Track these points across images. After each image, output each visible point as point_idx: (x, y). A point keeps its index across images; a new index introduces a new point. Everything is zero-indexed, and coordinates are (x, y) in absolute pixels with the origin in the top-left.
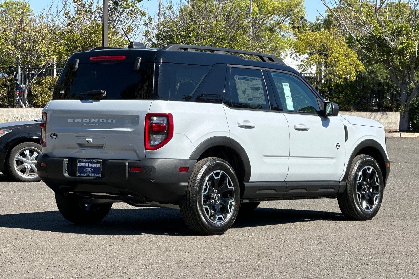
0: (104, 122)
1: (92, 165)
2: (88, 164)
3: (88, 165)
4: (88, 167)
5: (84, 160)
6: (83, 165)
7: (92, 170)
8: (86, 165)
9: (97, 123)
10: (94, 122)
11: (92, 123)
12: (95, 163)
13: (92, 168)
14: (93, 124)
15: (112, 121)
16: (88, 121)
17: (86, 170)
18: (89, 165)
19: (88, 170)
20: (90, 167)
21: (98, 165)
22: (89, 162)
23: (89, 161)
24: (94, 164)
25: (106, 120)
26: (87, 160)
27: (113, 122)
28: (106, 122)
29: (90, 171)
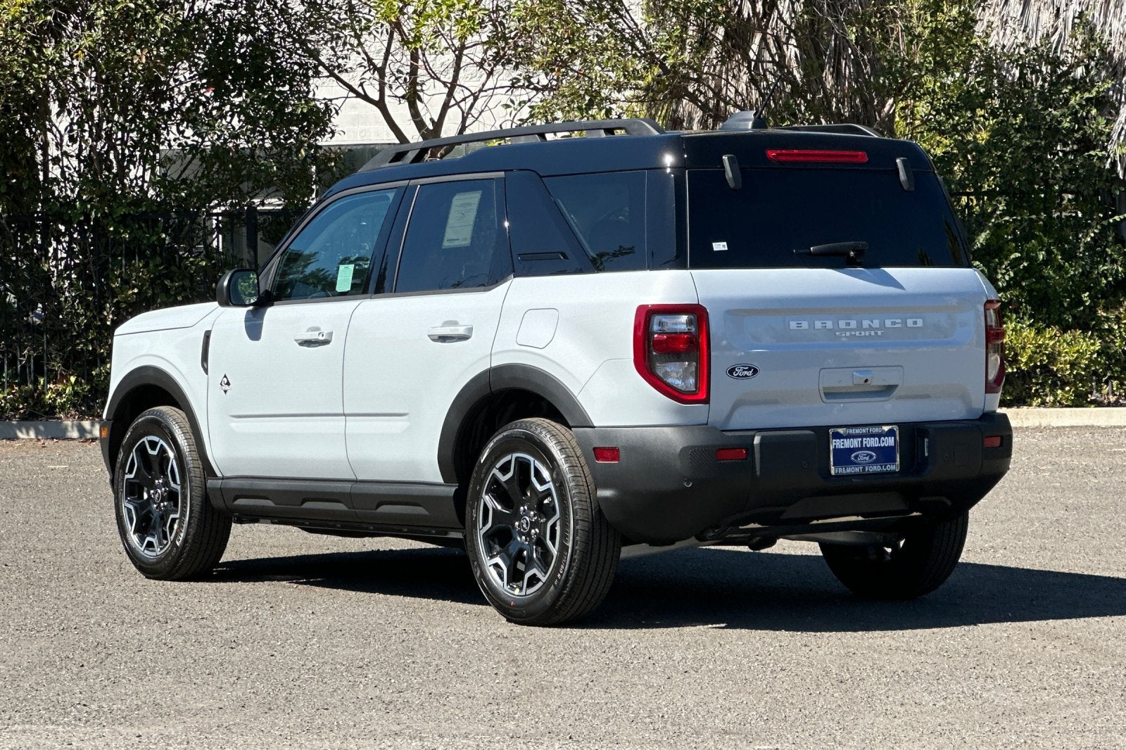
0: (897, 326)
1: (872, 442)
2: (860, 439)
3: (862, 442)
4: (861, 449)
5: (851, 431)
6: (848, 444)
7: (871, 457)
8: (855, 443)
9: (876, 329)
10: (871, 328)
11: (865, 330)
12: (879, 436)
13: (871, 449)
14: (867, 333)
15: (915, 323)
16: (853, 324)
17: (856, 457)
18: (864, 443)
19: (863, 457)
20: (867, 449)
21: (890, 442)
22: (862, 436)
23: (864, 431)
24: (877, 439)
25: (900, 321)
26: (858, 431)
27: (918, 325)
28: (899, 326)
29: (867, 458)
